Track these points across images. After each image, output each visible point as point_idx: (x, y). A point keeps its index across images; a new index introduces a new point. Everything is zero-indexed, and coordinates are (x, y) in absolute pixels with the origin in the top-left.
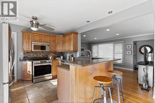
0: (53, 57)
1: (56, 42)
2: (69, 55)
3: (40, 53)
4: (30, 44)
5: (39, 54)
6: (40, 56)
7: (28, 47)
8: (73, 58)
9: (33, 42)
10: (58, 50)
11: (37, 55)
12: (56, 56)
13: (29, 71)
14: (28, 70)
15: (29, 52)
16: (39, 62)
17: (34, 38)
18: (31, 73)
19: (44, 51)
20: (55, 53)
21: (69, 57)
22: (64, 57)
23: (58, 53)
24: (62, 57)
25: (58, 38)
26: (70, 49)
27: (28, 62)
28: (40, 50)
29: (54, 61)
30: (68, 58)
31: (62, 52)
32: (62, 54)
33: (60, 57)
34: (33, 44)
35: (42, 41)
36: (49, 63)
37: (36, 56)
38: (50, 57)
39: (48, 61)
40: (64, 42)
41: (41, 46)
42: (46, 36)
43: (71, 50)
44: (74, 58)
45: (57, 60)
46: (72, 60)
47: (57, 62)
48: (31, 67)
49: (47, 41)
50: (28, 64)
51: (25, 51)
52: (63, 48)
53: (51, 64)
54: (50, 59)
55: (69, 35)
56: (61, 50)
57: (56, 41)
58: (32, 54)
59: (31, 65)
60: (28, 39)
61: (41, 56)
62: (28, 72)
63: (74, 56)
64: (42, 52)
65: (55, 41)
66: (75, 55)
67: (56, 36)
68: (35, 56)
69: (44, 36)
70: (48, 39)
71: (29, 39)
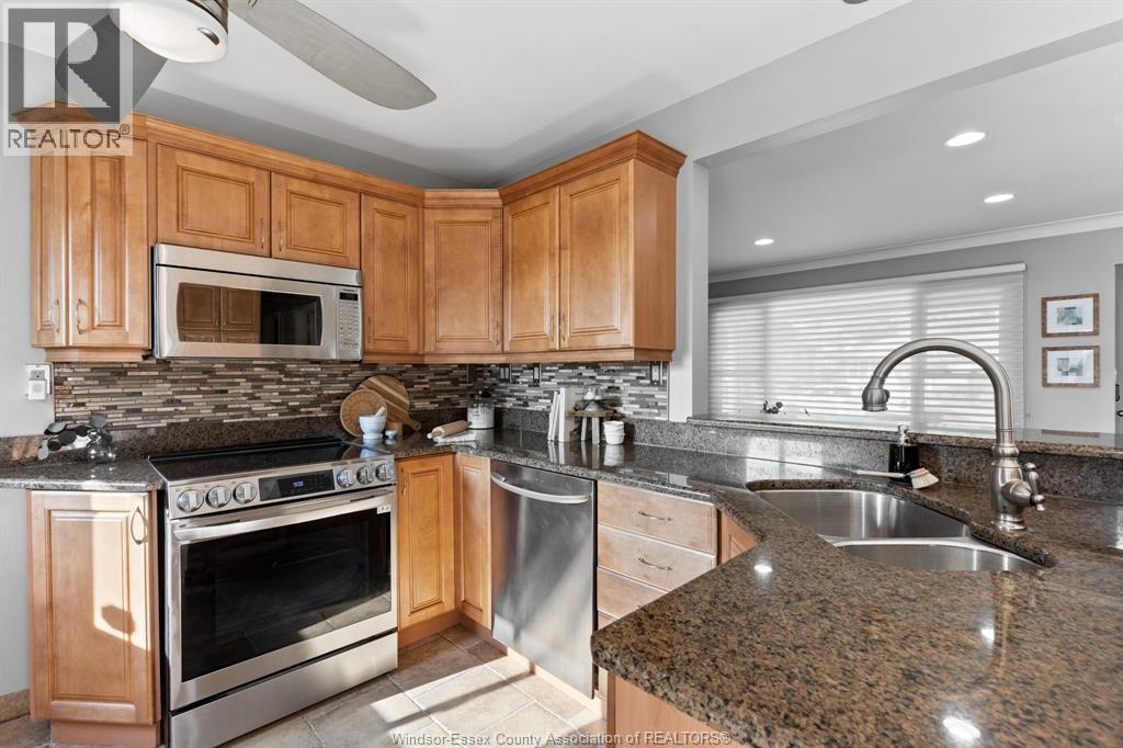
0: (391, 417)
1: (430, 262)
2: (575, 399)
3: (257, 381)
4: (135, 271)
5: (245, 387)
6: (257, 407)
7: (103, 312)
8: (613, 432)
9: (164, 253)
10: (446, 347)
11: (224, 399)
12: (419, 405)
13: (111, 613)
14: (106, 593)
15: (118, 372)
16: (248, 485)
17: (180, 203)
18: (141, 639)
19: (300, 350)
20: (412, 371)
21: (576, 414)
22: (498, 416)
23: (445, 372)
24: (479, 418)
25: (440, 216)
26: (592, 333)
27: (97, 501)
28: (254, 350)
29: (411, 466)
30: (559, 428)
31: (476, 371)
32: (478, 382)
33: (463, 415)
34: (163, 273)
35: (279, 239)
36: (367, 491)
37: (206, 412)
38: (369, 425)
39: (345, 473)
40: (510, 265)
41: (264, 295)
42: (327, 193)
43: (602, 340)
44: (629, 431)
45: (448, 451)
46: (612, 456)
47: (446, 477)
48: (140, 557)
49: (337, 242)
50: (98, 519)
51: (74, 356)
52: (501, 326)
53: (380, 504)
54: (369, 437)
55: (582, 184)
56: (479, 346)
57: (429, 247)
58: (165, 389)
59: (140, 530)
60: (102, 205)
61: (267, 407)
62: (101, 624)
63: (628, 409)
64: (279, 366)
65: (412, 251)
66: (642, 400)
67: (429, 194)
68: (201, 407)
69: (295, 185)
70: (341, 226)
71: (118, 204)
